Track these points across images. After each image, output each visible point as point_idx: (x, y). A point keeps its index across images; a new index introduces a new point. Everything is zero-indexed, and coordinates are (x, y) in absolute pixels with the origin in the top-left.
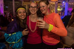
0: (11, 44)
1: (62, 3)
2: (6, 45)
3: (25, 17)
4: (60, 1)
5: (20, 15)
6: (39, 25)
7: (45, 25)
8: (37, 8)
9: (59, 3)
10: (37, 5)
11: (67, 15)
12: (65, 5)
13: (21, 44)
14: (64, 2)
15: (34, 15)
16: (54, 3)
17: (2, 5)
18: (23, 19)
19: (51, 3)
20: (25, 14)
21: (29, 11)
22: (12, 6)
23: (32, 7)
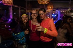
0: (17, 40)
1: (56, 11)
2: (14, 42)
3: (27, 21)
4: (54, 10)
5: (23, 19)
6: (37, 29)
7: (41, 29)
8: (37, 14)
9: (54, 11)
10: (37, 12)
11: (59, 20)
12: (58, 13)
13: (24, 41)
14: (57, 10)
15: (34, 20)
16: (50, 11)
17: (12, 12)
18: (26, 22)
19: (48, 11)
20: (27, 19)
21: (31, 16)
22: (19, 13)
23: (33, 13)
